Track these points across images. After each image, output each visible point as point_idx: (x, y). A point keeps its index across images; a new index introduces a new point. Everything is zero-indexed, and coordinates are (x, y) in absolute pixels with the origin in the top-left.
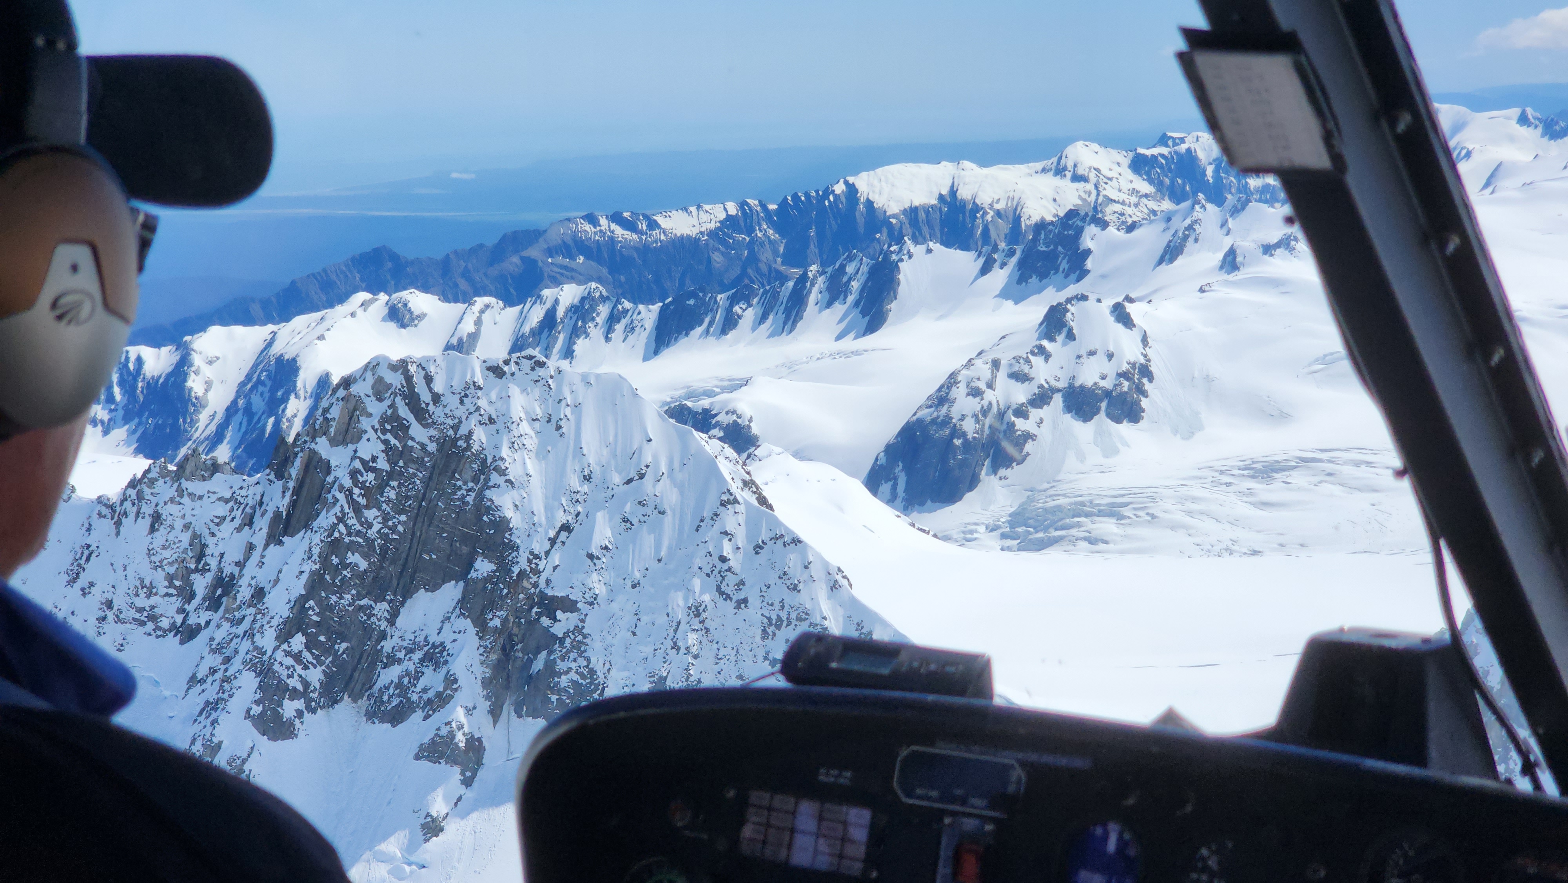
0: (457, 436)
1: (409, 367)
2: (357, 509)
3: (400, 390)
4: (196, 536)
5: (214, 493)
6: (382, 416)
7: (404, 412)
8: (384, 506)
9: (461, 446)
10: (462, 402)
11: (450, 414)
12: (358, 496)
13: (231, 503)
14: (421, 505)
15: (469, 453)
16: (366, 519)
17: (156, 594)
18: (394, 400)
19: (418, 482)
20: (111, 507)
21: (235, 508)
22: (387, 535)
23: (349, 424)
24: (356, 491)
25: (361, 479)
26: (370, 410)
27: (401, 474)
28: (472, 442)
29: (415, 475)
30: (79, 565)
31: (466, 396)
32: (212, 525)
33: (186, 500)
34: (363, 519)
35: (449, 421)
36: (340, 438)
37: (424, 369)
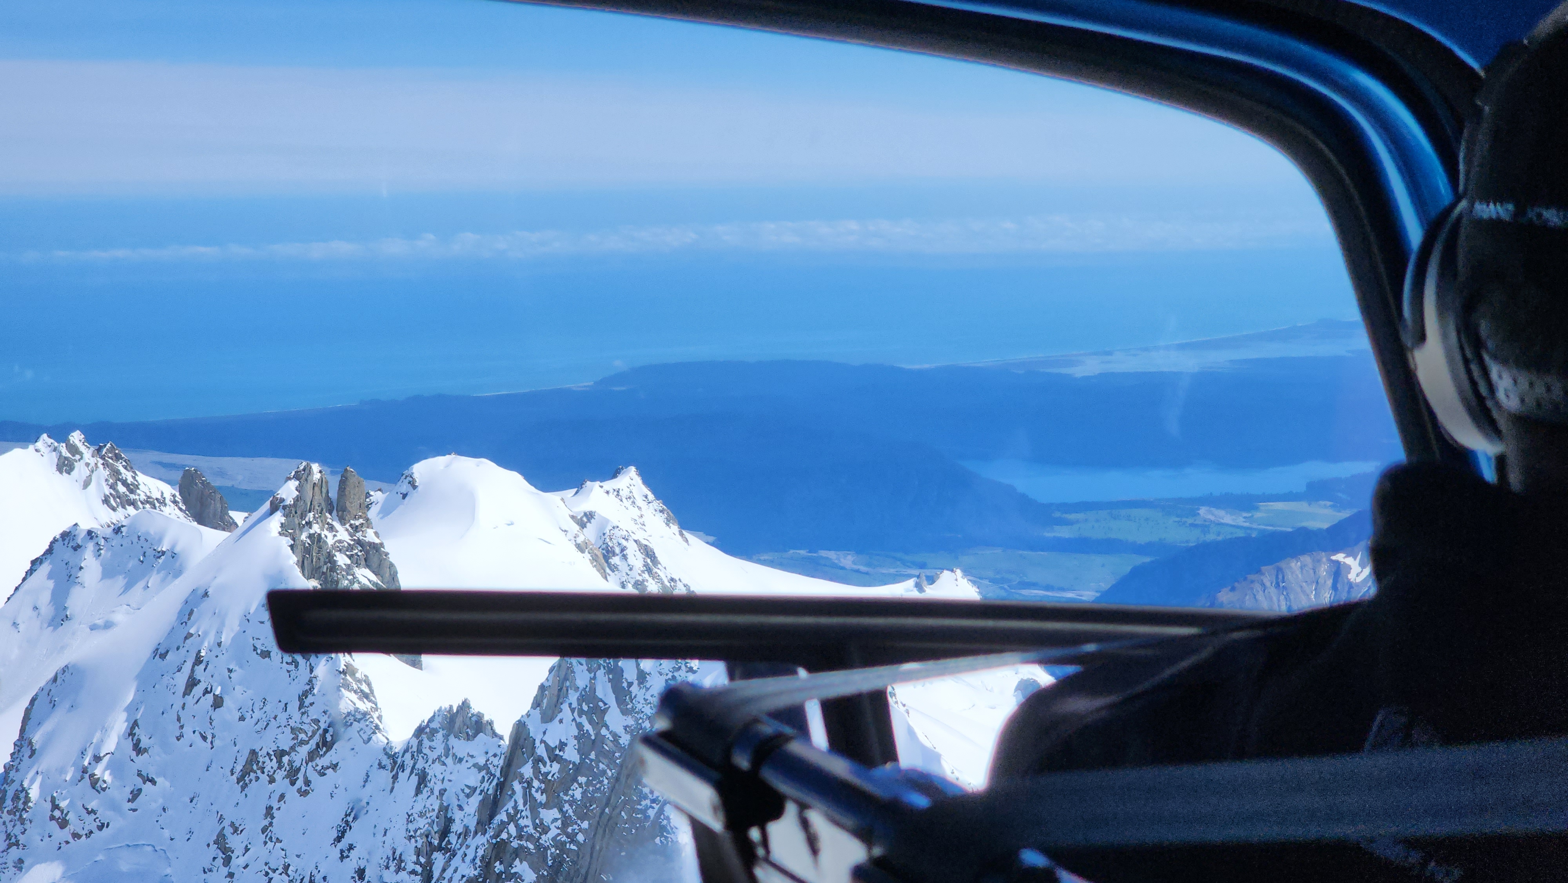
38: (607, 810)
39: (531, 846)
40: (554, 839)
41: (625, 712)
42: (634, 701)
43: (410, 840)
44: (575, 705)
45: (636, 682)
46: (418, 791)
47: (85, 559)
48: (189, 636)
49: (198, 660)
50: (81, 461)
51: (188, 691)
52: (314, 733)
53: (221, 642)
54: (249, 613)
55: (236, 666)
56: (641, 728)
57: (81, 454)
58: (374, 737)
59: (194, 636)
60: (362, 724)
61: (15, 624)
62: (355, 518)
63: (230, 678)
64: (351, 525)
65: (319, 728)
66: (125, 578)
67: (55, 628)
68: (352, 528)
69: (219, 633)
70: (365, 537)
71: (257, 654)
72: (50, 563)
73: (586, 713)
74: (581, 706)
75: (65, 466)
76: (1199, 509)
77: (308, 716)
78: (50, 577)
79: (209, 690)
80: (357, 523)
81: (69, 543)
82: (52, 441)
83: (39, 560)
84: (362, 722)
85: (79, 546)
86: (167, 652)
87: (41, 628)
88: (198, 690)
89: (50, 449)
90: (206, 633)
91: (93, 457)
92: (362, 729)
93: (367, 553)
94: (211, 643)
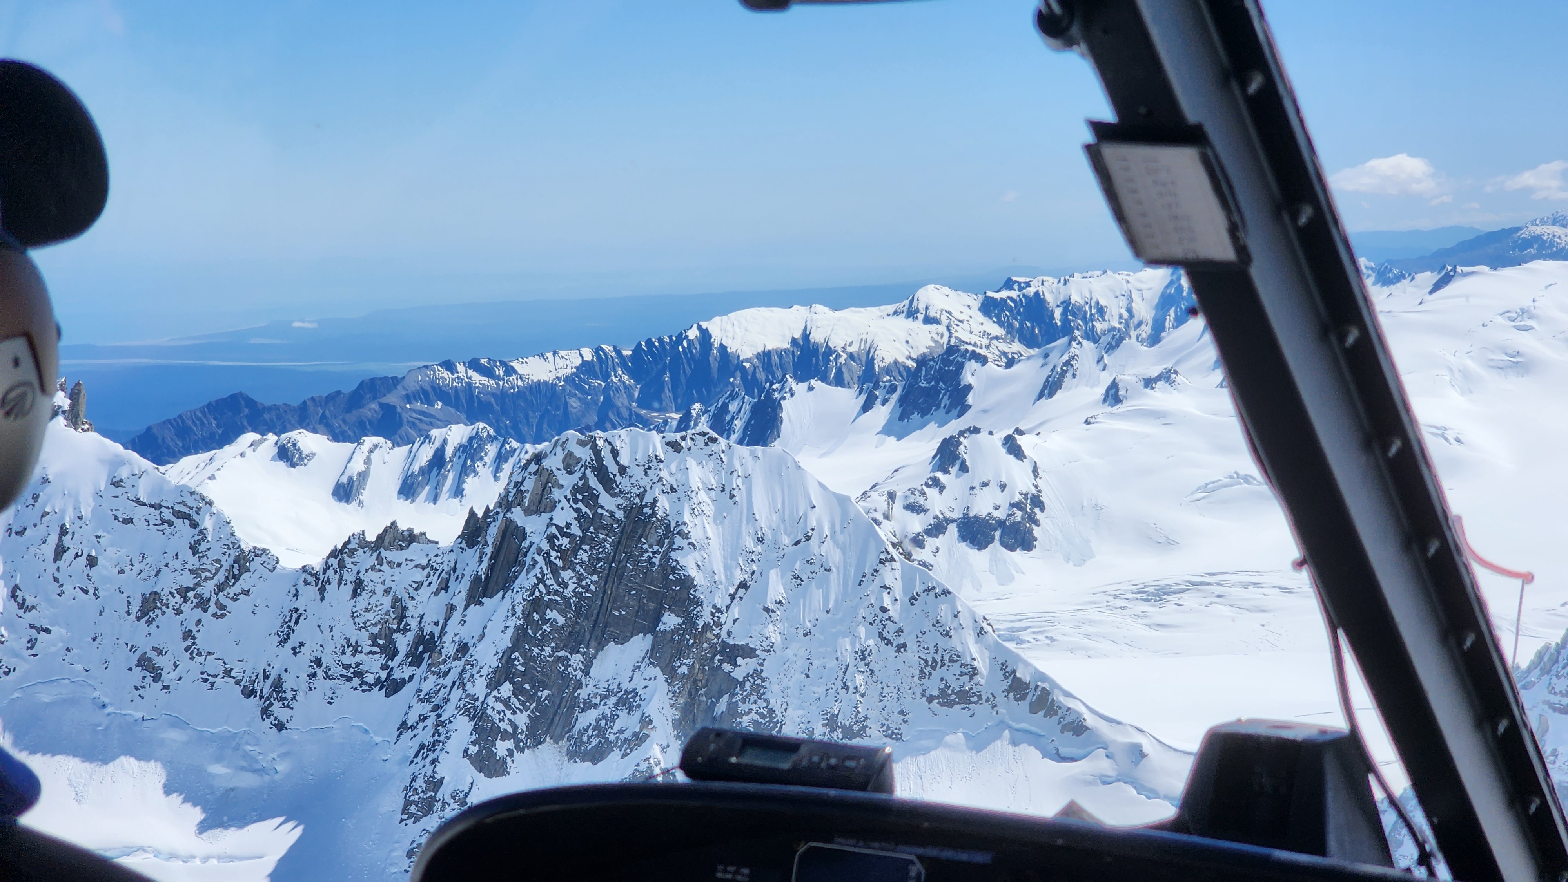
0: (643, 504)
1: (598, 442)
2: (555, 571)
3: (589, 463)
4: (396, 600)
5: (411, 560)
6: (574, 487)
7: (593, 482)
8: (578, 568)
9: (647, 513)
10: (646, 474)
11: (636, 483)
12: (555, 559)
13: (428, 570)
14: (611, 566)
15: (654, 519)
16: (563, 579)
17: (361, 652)
18: (584, 473)
19: (608, 546)
20: (315, 575)
21: (432, 574)
22: (581, 593)
23: (542, 495)
24: (553, 554)
25: (557, 543)
26: (561, 482)
27: (592, 539)
28: (656, 508)
29: (605, 540)
30: (289, 627)
31: (650, 468)
32: (411, 590)
33: (385, 567)
34: (560, 580)
35: (636, 490)
36: (534, 508)
37: (610, 443)
38: (613, 565)
39: (559, 599)
40: (574, 591)
41: (614, 495)
42: (620, 487)
43: (360, 630)
44: (569, 496)
45: (618, 474)
46: (355, 595)
48: (45, 514)
49: (63, 532)
51: (59, 557)
52: (217, 570)
53: (81, 516)
54: (100, 491)
55: (103, 533)
56: (634, 504)
59: (51, 514)
63: (99, 542)
65: (222, 566)
69: (77, 508)
73: (581, 501)
74: (576, 496)
77: (208, 558)
79: (79, 554)
86: (25, 529)
88: (68, 556)
90: (63, 512)
94: (72, 518)
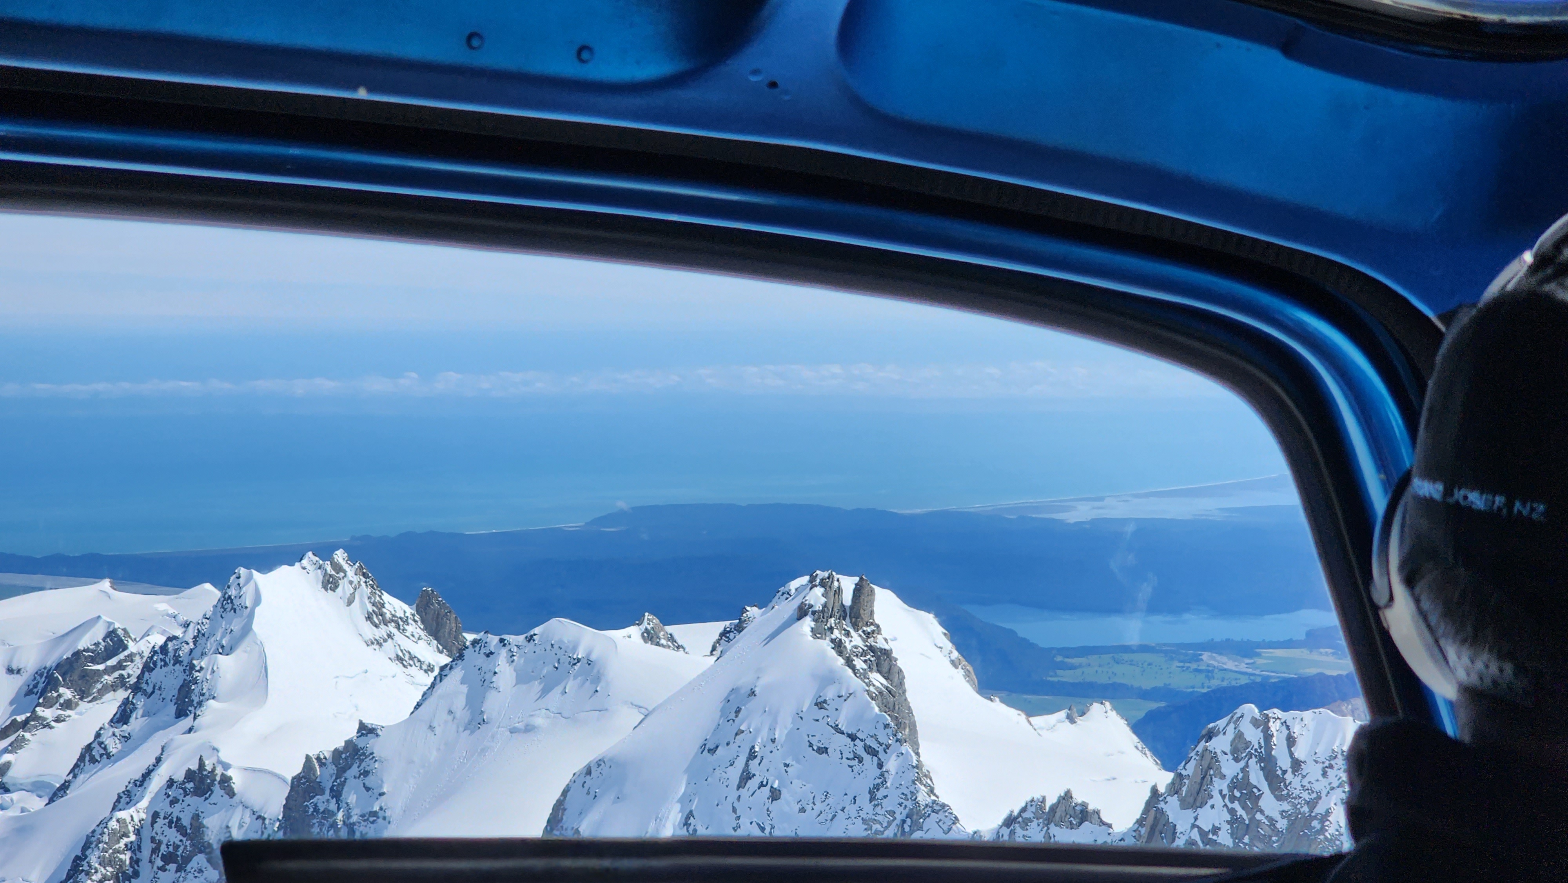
41: (1279, 798)
42: (1289, 788)
44: (1225, 791)
45: (1290, 770)
47: (498, 665)
48: (739, 732)
49: (752, 755)
50: (345, 579)
51: (743, 784)
52: (889, 824)
53: (775, 739)
54: (802, 711)
55: (793, 761)
56: (1300, 813)
57: (345, 572)
58: (954, 827)
59: (745, 732)
60: (941, 815)
61: (431, 728)
62: (867, 625)
63: (787, 772)
64: (864, 631)
65: (895, 819)
66: (540, 683)
67: (472, 732)
68: (865, 634)
69: (772, 729)
70: (876, 643)
71: (813, 750)
72: (462, 669)
73: (1239, 799)
74: (1233, 792)
75: (330, 583)
76: (1201, 655)
77: (882, 807)
78: (463, 682)
79: (765, 783)
80: (869, 629)
81: (480, 650)
82: (317, 559)
83: (449, 666)
84: (941, 813)
85: (492, 653)
86: (717, 747)
87: (458, 732)
88: (753, 784)
89: (315, 566)
90: (758, 731)
91: (356, 575)
92: (940, 820)
93: (878, 658)
94: (765, 740)
